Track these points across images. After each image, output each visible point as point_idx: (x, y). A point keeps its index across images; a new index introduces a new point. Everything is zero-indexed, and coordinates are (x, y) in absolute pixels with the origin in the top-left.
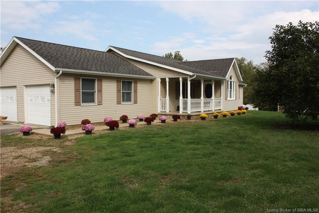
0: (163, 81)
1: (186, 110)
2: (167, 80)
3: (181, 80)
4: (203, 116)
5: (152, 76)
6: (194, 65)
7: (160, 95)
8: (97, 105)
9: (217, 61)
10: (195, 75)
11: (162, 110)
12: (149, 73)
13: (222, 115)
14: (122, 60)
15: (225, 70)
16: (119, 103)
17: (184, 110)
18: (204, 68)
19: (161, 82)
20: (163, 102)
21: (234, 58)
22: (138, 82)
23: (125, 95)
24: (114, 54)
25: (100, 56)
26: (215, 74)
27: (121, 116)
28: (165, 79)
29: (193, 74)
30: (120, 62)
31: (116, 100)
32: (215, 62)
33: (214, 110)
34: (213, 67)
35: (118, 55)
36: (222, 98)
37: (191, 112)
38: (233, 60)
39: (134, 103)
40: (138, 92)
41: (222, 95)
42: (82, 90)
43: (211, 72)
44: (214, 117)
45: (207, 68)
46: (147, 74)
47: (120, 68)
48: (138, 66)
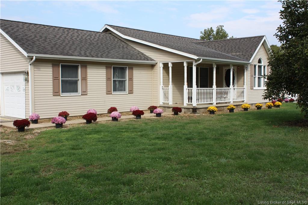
0: (166, 66)
1: (191, 102)
2: (170, 65)
3: (185, 65)
4: (211, 109)
5: (152, 60)
6: (215, 45)
7: (162, 83)
8: (80, 95)
9: (242, 40)
10: (200, 59)
11: (164, 102)
12: (150, 56)
13: (242, 108)
14: (120, 41)
15: (251, 51)
16: (109, 92)
17: (189, 102)
18: (225, 50)
19: (163, 68)
20: (165, 92)
21: (264, 36)
22: (134, 68)
23: (117, 83)
24: (111, 34)
25: (91, 37)
26: (237, 56)
27: (109, 108)
28: (168, 63)
29: (198, 57)
30: (116, 44)
31: (105, 90)
32: (239, 42)
33: (232, 102)
34: (237, 47)
35: (116, 36)
36: (245, 86)
37: (197, 104)
38: (262, 39)
39: (129, 93)
40: (134, 80)
41: (245, 84)
42: (61, 78)
43: (233, 54)
44: (229, 110)
45: (229, 49)
46: (147, 59)
47: (112, 51)
48: (137, 49)
